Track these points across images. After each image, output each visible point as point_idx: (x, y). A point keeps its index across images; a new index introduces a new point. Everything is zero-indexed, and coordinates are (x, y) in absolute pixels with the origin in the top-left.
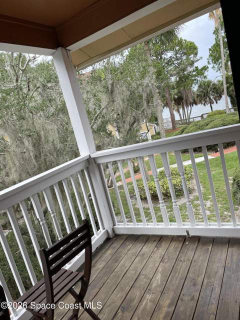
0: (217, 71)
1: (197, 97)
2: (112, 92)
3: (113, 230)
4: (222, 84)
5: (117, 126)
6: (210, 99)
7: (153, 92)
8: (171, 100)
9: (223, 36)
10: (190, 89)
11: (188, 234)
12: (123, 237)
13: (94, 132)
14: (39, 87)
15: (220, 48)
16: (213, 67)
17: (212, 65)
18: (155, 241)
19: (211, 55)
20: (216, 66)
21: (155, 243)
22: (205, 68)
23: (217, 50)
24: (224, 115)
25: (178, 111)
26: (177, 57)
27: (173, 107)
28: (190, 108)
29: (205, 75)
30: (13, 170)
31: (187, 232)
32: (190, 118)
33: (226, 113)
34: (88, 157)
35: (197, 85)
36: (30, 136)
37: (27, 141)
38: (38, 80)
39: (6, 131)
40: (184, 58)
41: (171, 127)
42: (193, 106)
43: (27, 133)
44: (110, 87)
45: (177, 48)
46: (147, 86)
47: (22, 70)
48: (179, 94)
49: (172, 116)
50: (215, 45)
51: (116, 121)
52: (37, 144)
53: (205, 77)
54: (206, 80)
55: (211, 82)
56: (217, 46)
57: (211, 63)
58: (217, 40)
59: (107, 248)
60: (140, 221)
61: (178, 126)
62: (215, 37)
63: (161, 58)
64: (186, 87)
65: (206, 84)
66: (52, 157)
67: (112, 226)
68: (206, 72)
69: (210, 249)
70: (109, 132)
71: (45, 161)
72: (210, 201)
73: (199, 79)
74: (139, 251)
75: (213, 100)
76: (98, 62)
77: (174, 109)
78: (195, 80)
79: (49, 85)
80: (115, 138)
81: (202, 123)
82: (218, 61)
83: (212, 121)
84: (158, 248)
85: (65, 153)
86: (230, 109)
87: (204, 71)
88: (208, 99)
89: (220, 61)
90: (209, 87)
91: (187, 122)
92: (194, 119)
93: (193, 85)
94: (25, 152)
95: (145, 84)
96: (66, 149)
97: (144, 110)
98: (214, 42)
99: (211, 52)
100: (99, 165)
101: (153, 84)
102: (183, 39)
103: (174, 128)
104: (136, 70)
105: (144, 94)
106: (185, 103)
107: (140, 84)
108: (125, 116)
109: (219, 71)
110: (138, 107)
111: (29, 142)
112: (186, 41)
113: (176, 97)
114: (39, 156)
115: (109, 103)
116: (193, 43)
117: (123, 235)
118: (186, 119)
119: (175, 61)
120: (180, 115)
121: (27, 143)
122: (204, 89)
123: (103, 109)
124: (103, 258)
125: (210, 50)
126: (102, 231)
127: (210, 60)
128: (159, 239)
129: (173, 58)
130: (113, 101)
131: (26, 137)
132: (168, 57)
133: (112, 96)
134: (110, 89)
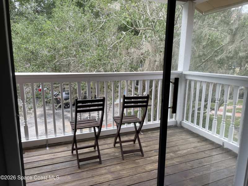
3: (181, 122)
11: (223, 145)
18: (200, 139)
31: (223, 143)
34: (181, 73)
36: (161, 52)
60: (204, 127)
67: (181, 120)
69: (229, 158)
74: (186, 138)
84: (199, 142)
100: (186, 80)
111: (159, 55)
115: (229, 42)
126: (174, 120)
128: (204, 140)
130: (233, 41)
133: (233, 37)
134: (234, 32)
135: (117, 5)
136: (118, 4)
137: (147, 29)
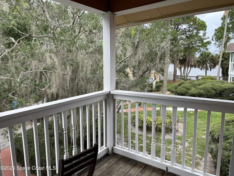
0: (217, 47)
1: (197, 62)
2: (137, 47)
3: (113, 149)
4: (219, 57)
5: (133, 71)
6: (207, 66)
7: (166, 53)
8: (177, 60)
9: (228, 23)
10: (194, 55)
11: (167, 170)
12: (118, 156)
13: (117, 71)
14: (87, 31)
15: (224, 31)
16: (215, 44)
17: (214, 42)
18: (141, 167)
19: (215, 34)
20: (217, 43)
21: (141, 169)
22: (209, 43)
23: (221, 32)
24: (214, 81)
25: (180, 69)
26: (189, 29)
27: (177, 65)
28: (189, 68)
29: (207, 48)
30: (54, 85)
31: (167, 168)
32: (188, 76)
33: (216, 80)
34: (108, 93)
35: (199, 54)
36: (72, 65)
37: (69, 68)
38: (87, 26)
39: (57, 57)
40: (195, 31)
41: (172, 79)
42: (192, 68)
43: (70, 62)
44: (136, 43)
45: (192, 23)
46: (163, 48)
47: (78, 16)
48: (184, 57)
49: (175, 71)
50: (220, 27)
51: (134, 67)
52: (75, 71)
53: (207, 49)
54: (207, 51)
55: (210, 54)
56: (222, 29)
57: (214, 40)
58: (223, 24)
59: (105, 161)
61: (177, 80)
62: (222, 22)
63: (178, 27)
64: (191, 53)
65: (206, 54)
66: (83, 83)
67: (112, 146)
68: (209, 45)
70: (126, 73)
71: (78, 84)
72: (188, 143)
73: (202, 49)
74: (127, 171)
75: (209, 67)
76: (133, 26)
77: (177, 66)
78: (199, 49)
79: (94, 31)
80: (130, 79)
81: (196, 83)
82: (220, 40)
83: (204, 83)
84: (142, 173)
85: (92, 82)
86: (220, 77)
87: (207, 44)
88: (205, 66)
89: (221, 40)
90: (208, 57)
91: (185, 78)
92: (191, 77)
93: (197, 53)
94: (66, 74)
95: (162, 46)
96: (94, 79)
97: (156, 64)
98: (221, 26)
99: (216, 32)
100: (114, 100)
101: (167, 47)
102: (198, 18)
103: (174, 80)
104: (158, 36)
105: (159, 53)
106: (187, 64)
107: (158, 46)
108: (141, 65)
109: (219, 48)
110: (152, 61)
111: (70, 69)
112: (199, 19)
113: (181, 58)
114: (74, 79)
115: (132, 54)
116: (204, 22)
117: (118, 155)
118: (185, 76)
119: (187, 32)
120: (181, 72)
121: (69, 69)
122: (204, 58)
123: (127, 58)
124: (100, 168)
125: (216, 30)
126: (104, 148)
127: (214, 38)
128: (144, 167)
129: (187, 29)
130: (136, 54)
131: (69, 65)
132: (183, 28)
133: (136, 50)
134: (136, 45)
135: (5, 5)
136: (6, 3)
137: (45, 37)
